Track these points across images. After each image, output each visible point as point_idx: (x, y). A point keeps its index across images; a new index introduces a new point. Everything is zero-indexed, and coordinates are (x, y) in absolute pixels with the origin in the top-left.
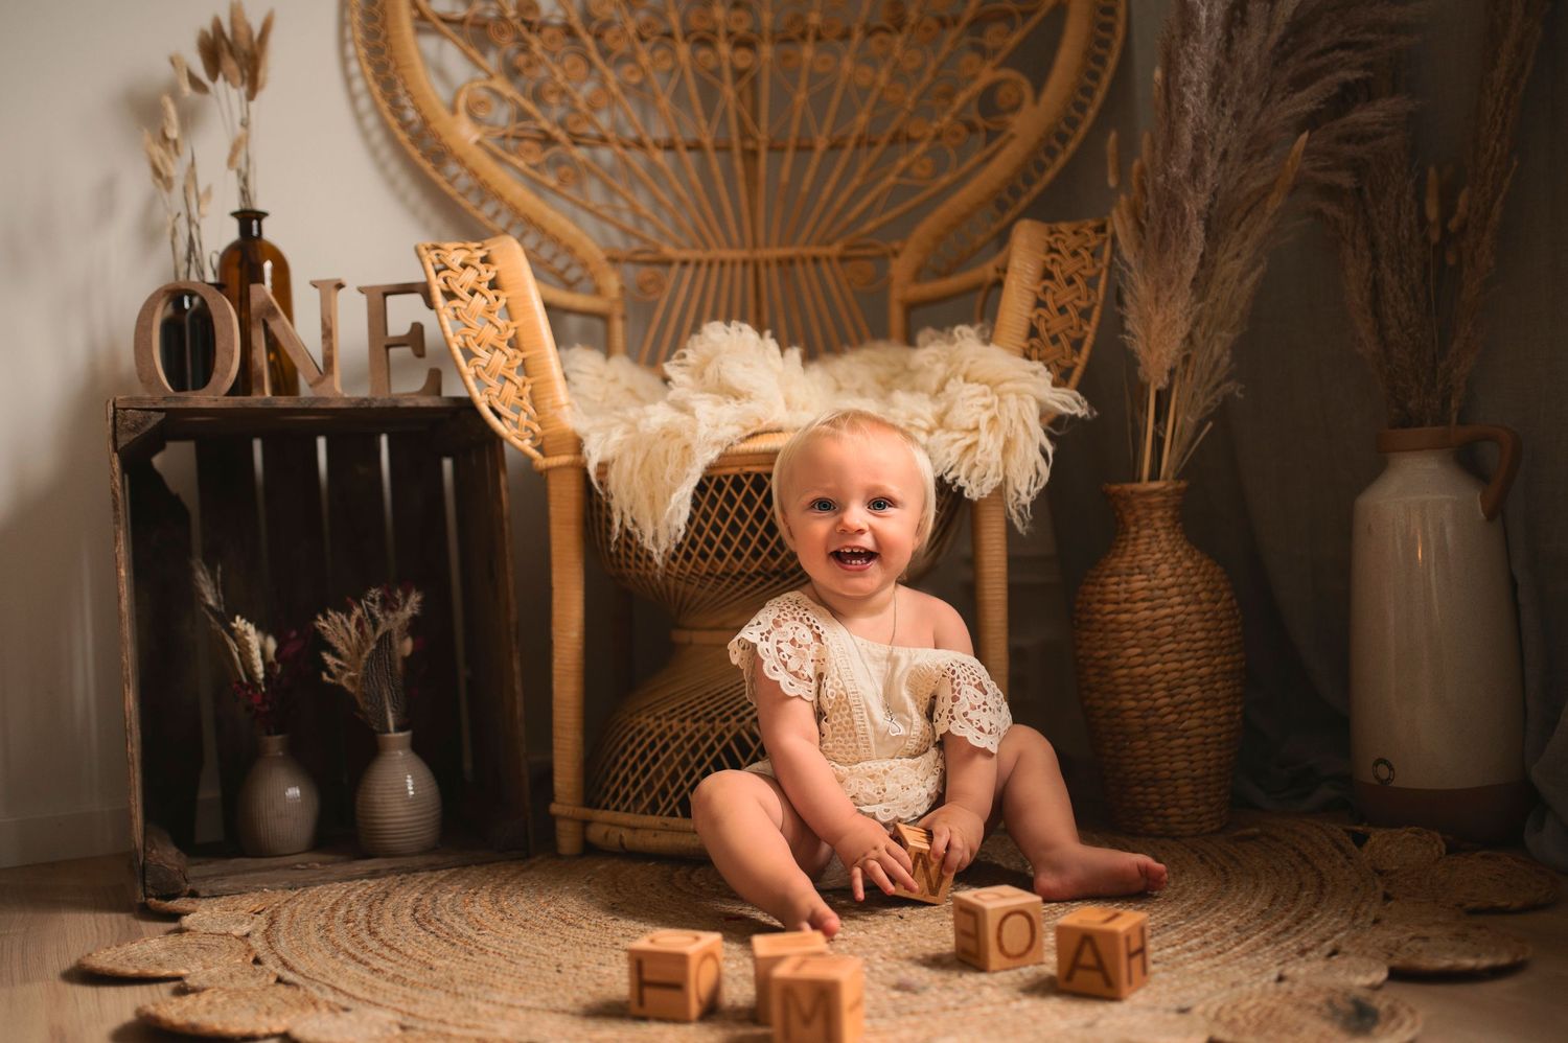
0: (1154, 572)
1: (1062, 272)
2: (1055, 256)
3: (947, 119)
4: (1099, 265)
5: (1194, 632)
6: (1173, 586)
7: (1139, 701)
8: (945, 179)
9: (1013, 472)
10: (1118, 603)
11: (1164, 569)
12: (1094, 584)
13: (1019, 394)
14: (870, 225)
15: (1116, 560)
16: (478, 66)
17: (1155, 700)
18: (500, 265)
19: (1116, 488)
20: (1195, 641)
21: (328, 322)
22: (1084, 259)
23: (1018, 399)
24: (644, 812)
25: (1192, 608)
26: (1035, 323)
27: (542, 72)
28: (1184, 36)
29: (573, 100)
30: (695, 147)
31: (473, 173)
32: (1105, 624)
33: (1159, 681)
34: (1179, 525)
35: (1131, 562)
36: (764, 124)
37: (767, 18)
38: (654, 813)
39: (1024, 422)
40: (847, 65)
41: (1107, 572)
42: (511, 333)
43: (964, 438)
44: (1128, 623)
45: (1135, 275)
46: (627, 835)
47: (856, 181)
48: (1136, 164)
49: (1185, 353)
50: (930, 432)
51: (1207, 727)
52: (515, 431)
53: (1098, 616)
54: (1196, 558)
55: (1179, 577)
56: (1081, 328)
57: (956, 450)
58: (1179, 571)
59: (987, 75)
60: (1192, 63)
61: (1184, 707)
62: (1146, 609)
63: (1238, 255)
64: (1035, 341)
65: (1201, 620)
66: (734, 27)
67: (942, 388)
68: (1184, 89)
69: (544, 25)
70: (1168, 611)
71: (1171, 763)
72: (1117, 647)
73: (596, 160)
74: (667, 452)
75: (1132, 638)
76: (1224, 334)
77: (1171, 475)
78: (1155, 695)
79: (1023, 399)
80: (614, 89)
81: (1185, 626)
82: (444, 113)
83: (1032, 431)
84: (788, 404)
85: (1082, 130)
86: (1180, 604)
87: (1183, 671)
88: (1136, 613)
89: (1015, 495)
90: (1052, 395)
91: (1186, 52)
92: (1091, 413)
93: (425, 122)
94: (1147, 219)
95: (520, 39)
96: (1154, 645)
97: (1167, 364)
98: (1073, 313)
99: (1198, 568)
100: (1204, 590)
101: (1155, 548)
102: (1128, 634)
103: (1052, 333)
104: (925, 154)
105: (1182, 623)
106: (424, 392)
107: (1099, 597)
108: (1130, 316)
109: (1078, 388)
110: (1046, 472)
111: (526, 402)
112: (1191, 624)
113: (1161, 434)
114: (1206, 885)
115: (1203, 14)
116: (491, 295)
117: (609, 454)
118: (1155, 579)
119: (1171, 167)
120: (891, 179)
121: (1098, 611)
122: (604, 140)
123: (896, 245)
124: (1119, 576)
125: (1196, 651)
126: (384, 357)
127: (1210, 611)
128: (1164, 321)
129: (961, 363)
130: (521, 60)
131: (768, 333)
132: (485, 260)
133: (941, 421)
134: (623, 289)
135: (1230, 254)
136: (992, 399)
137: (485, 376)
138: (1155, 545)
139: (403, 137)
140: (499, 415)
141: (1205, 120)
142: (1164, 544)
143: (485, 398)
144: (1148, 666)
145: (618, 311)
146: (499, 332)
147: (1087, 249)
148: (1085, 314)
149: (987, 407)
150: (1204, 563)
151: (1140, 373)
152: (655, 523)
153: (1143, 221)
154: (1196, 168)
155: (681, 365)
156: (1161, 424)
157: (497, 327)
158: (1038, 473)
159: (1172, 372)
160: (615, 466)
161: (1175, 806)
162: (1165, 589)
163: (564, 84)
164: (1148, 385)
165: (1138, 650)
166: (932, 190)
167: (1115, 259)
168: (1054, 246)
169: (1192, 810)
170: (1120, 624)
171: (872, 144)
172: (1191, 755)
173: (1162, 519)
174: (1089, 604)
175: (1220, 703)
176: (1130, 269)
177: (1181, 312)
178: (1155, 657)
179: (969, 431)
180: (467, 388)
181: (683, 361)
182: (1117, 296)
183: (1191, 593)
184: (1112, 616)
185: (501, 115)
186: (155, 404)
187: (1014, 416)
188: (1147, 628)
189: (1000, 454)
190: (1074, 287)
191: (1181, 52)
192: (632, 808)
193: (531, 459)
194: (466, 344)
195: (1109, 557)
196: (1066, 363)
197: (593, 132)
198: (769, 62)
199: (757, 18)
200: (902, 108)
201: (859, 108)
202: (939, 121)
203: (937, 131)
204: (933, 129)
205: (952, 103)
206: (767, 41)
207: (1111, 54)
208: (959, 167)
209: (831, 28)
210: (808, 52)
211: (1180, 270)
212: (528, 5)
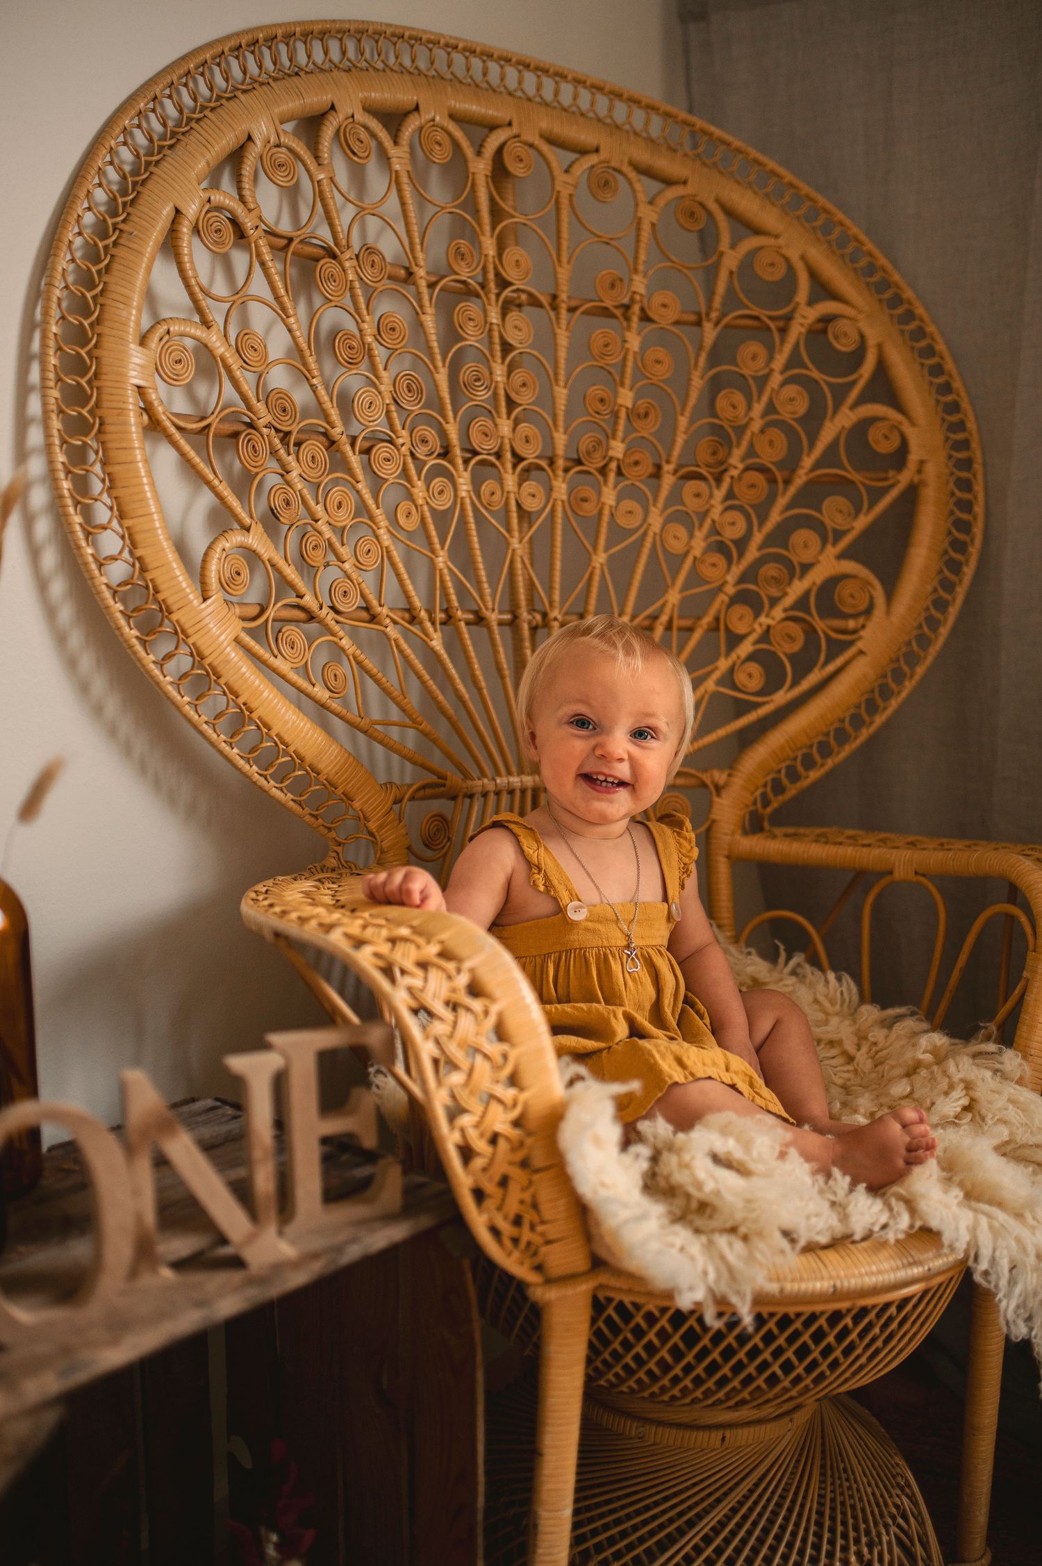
3: (778, 613)
8: (781, 697)
16: (227, 508)
29: (339, 557)
30: (475, 621)
40: (656, 521)
52: (512, 1252)
59: (828, 564)
66: (520, 450)
104: (750, 656)
120: (709, 685)
122: (373, 618)
134: (410, 849)
140: (499, 1236)
146: (505, 1109)
157: (502, 1103)
163: (327, 534)
166: (762, 712)
198: (563, 501)
199: (550, 441)
200: (720, 589)
201: (669, 581)
202: (767, 616)
203: (765, 627)
204: (761, 625)
205: (785, 594)
206: (560, 473)
207: (967, 561)
208: (795, 683)
209: (636, 463)
210: (609, 496)
212: (284, 402)
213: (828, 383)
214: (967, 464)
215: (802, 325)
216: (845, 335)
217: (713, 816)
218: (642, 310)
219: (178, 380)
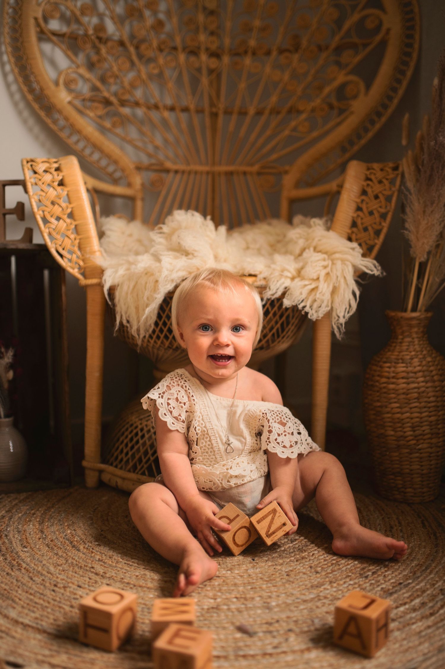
0: (410, 363)
1: (373, 192)
2: (369, 182)
3: (318, 101)
4: (393, 189)
5: (429, 398)
6: (420, 371)
7: (396, 432)
8: (315, 134)
9: (336, 305)
10: (388, 378)
11: (416, 361)
12: (376, 365)
13: (343, 261)
14: (274, 156)
15: (390, 353)
16: (72, 61)
17: (405, 432)
18: (65, 172)
19: (393, 314)
20: (429, 402)
22: (385, 185)
23: (342, 264)
24: (129, 471)
25: (429, 384)
26: (355, 219)
27: (106, 65)
29: (122, 82)
30: (185, 110)
31: (66, 119)
32: (381, 388)
33: (408, 423)
34: (426, 336)
35: (398, 355)
36: (223, 98)
37: (227, 41)
38: (134, 472)
39: (345, 278)
40: (268, 69)
41: (384, 360)
42: (69, 210)
43: (311, 284)
44: (393, 389)
45: (413, 198)
46: (120, 482)
47: (268, 133)
48: (419, 133)
49: (438, 243)
50: (293, 279)
51: (432, 448)
52: (69, 264)
53: (377, 384)
54: (433, 355)
55: (423, 366)
56: (380, 224)
57: (305, 291)
58: (424, 363)
59: (341, 78)
61: (421, 437)
62: (404, 383)
64: (355, 229)
65: (433, 391)
66: (210, 46)
67: (300, 255)
69: (109, 39)
70: (416, 385)
71: (411, 466)
72: (386, 402)
73: (134, 115)
74: (146, 283)
75: (395, 398)
77: (424, 309)
78: (405, 430)
79: (345, 264)
80: (144, 76)
81: (425, 394)
82: (52, 87)
83: (349, 283)
84: (216, 257)
85: (390, 111)
86: (423, 382)
87: (421, 418)
88: (398, 385)
89: (337, 318)
90: (362, 263)
92: (382, 273)
93: (42, 89)
94: (423, 166)
95: (94, 47)
96: (406, 403)
97: (427, 248)
98: (376, 215)
99: (434, 361)
100: (437, 374)
101: (411, 348)
102: (393, 396)
103: (364, 225)
105: (423, 392)
106: (22, 240)
107: (378, 373)
108: (409, 220)
109: (377, 258)
110: (354, 306)
111: (76, 249)
112: (428, 393)
113: (420, 285)
114: (425, 548)
116: (59, 189)
117: (116, 282)
118: (410, 367)
120: (287, 132)
121: (377, 381)
122: (137, 104)
123: (287, 168)
124: (391, 363)
125: (429, 408)
126: (3, 219)
127: (439, 386)
128: (427, 224)
129: (313, 239)
130: (94, 58)
131: (209, 217)
132: (58, 169)
133: (299, 274)
134: (143, 185)
136: (328, 262)
137: (54, 234)
138: (412, 347)
139: (30, 97)
140: (61, 256)
142: (417, 347)
143: (54, 245)
144: (402, 414)
145: (139, 196)
146: (63, 209)
147: (387, 179)
148: (383, 216)
149: (325, 267)
150: (438, 358)
151: (411, 252)
152: (139, 322)
153: (420, 167)
155: (161, 233)
156: (421, 280)
157: (61, 207)
158: (350, 306)
159: (429, 253)
160: (119, 288)
161: (410, 488)
162: (415, 373)
163: (117, 73)
164: (415, 259)
165: (397, 405)
166: (306, 140)
167: (403, 188)
168: (369, 176)
169: (420, 490)
170: (389, 390)
171: (278, 113)
172: (421, 462)
173: (417, 333)
174: (373, 376)
175: (440, 435)
176: (410, 194)
177: (437, 220)
178: (407, 409)
179: (313, 280)
180: (44, 239)
181: (161, 231)
182: (402, 208)
183: (429, 376)
184: (385, 385)
185: (84, 88)
187: (339, 274)
188: (403, 394)
189: (330, 296)
190: (378, 201)
192: (124, 467)
193: (77, 280)
194: (44, 215)
195: (387, 350)
196: (371, 243)
197: (132, 99)
198: (227, 65)
199: (221, 42)
200: (294, 94)
201: (273, 92)
202: (314, 102)
204: (311, 106)
205: (322, 93)
206: (226, 54)
207: (408, 69)
208: (322, 128)
209: (261, 49)
210: (247, 61)
211: (439, 197)
212: (100, 28)
213: (349, 5)
214: (412, 28)
217: (283, 183)
219: (53, 17)
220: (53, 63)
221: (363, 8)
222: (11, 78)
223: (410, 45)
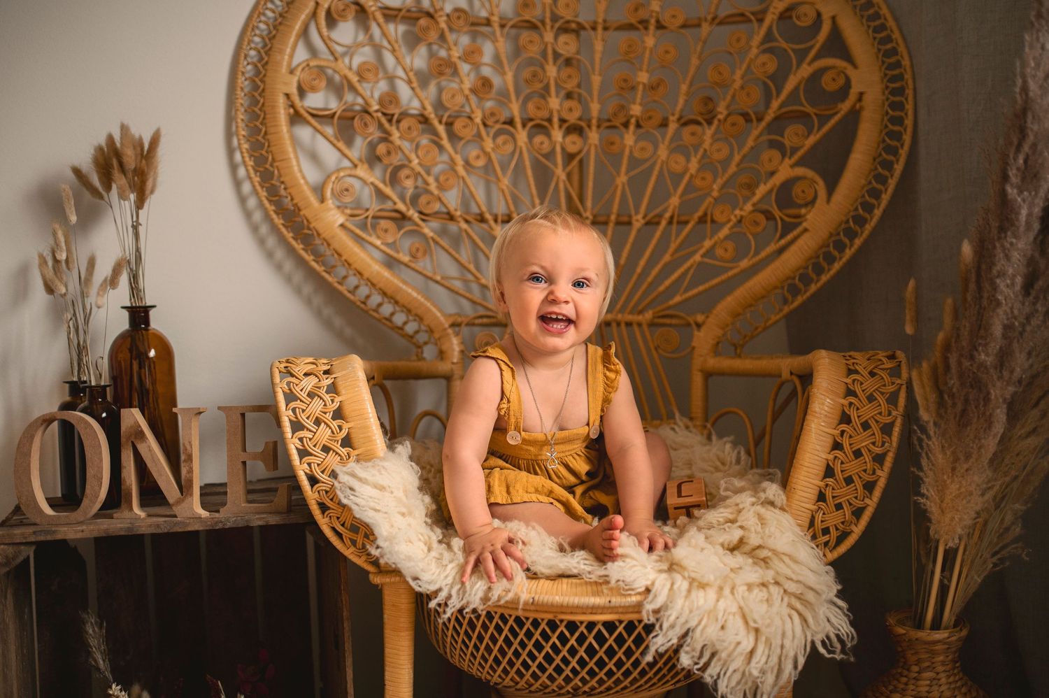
1: (859, 417)
2: (852, 398)
3: (748, 207)
4: (894, 413)
8: (745, 263)
14: (678, 299)
16: (344, 155)
18: (344, 394)
21: (188, 447)
26: (831, 464)
27: (399, 158)
28: (1002, 229)
29: (425, 182)
31: (339, 253)
36: (589, 204)
37: (595, 108)
40: (663, 153)
45: (934, 444)
47: (666, 258)
49: (978, 520)
52: (353, 549)
56: (874, 473)
59: (785, 171)
60: (1007, 257)
63: (1034, 430)
64: (830, 481)
66: (565, 116)
68: (998, 281)
69: (404, 115)
76: (1017, 506)
80: (461, 171)
82: (314, 200)
91: (1003, 246)
93: (297, 207)
94: (949, 394)
95: (381, 130)
98: (867, 457)
103: (847, 474)
104: (727, 238)
108: (926, 480)
113: (946, 582)
115: (1024, 212)
116: (334, 424)
119: (980, 355)
120: (697, 257)
122: (451, 217)
123: (700, 318)
126: (241, 472)
128: (959, 489)
130: (383, 147)
132: (331, 389)
135: (1028, 429)
138: (935, 688)
140: (340, 535)
141: (1016, 312)
143: (327, 520)
145: (457, 373)
147: (882, 393)
148: (879, 459)
151: (932, 533)
154: (1004, 357)
163: (418, 170)
164: (938, 542)
166: (730, 273)
168: (851, 387)
173: (943, 663)
176: (929, 438)
177: (978, 485)
186: (25, 538)
190: (869, 432)
191: (997, 245)
193: (366, 574)
194: (311, 470)
196: (859, 504)
197: (443, 210)
198: (596, 146)
199: (586, 108)
200: (709, 194)
201: (672, 191)
202: (741, 209)
203: (739, 217)
204: (736, 216)
205: (754, 194)
206: (594, 128)
207: (898, 161)
208: (757, 253)
209: (650, 118)
210: (629, 139)
211: (980, 448)
212: (391, 98)
213: (793, 50)
214: (901, 91)
215: (774, 13)
216: (805, 15)
217: (694, 344)
218: (658, 21)
219: (314, 89)
220: (314, 157)
221: (818, 57)
222: (247, 188)
223: (899, 121)
